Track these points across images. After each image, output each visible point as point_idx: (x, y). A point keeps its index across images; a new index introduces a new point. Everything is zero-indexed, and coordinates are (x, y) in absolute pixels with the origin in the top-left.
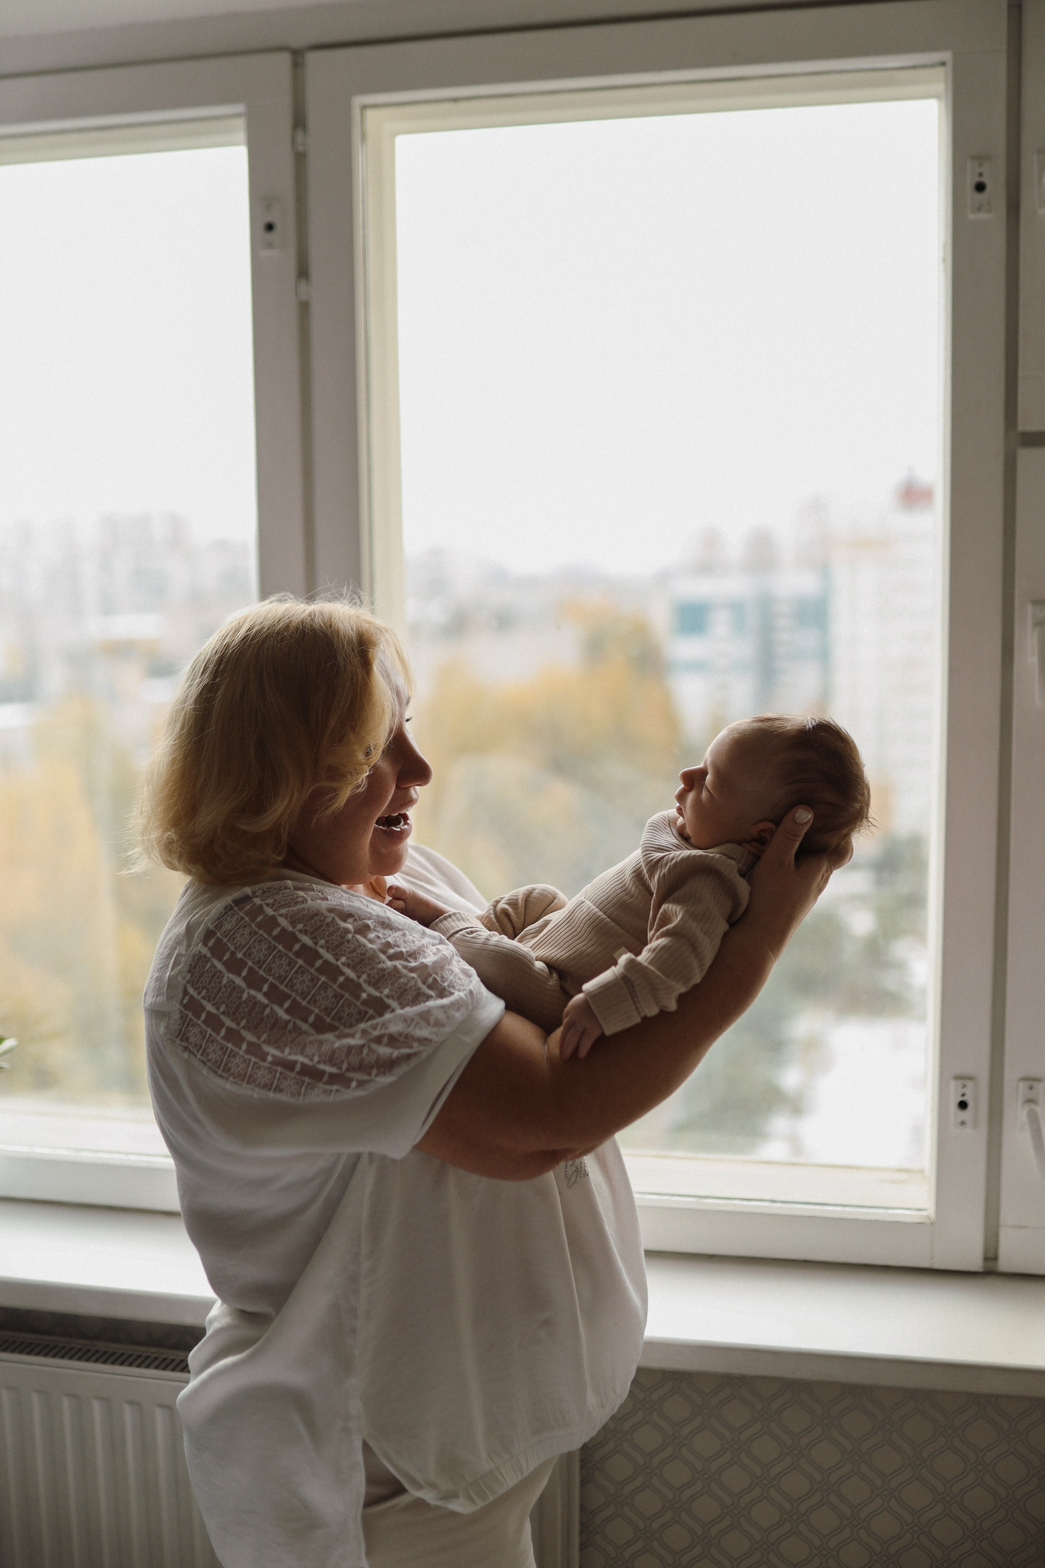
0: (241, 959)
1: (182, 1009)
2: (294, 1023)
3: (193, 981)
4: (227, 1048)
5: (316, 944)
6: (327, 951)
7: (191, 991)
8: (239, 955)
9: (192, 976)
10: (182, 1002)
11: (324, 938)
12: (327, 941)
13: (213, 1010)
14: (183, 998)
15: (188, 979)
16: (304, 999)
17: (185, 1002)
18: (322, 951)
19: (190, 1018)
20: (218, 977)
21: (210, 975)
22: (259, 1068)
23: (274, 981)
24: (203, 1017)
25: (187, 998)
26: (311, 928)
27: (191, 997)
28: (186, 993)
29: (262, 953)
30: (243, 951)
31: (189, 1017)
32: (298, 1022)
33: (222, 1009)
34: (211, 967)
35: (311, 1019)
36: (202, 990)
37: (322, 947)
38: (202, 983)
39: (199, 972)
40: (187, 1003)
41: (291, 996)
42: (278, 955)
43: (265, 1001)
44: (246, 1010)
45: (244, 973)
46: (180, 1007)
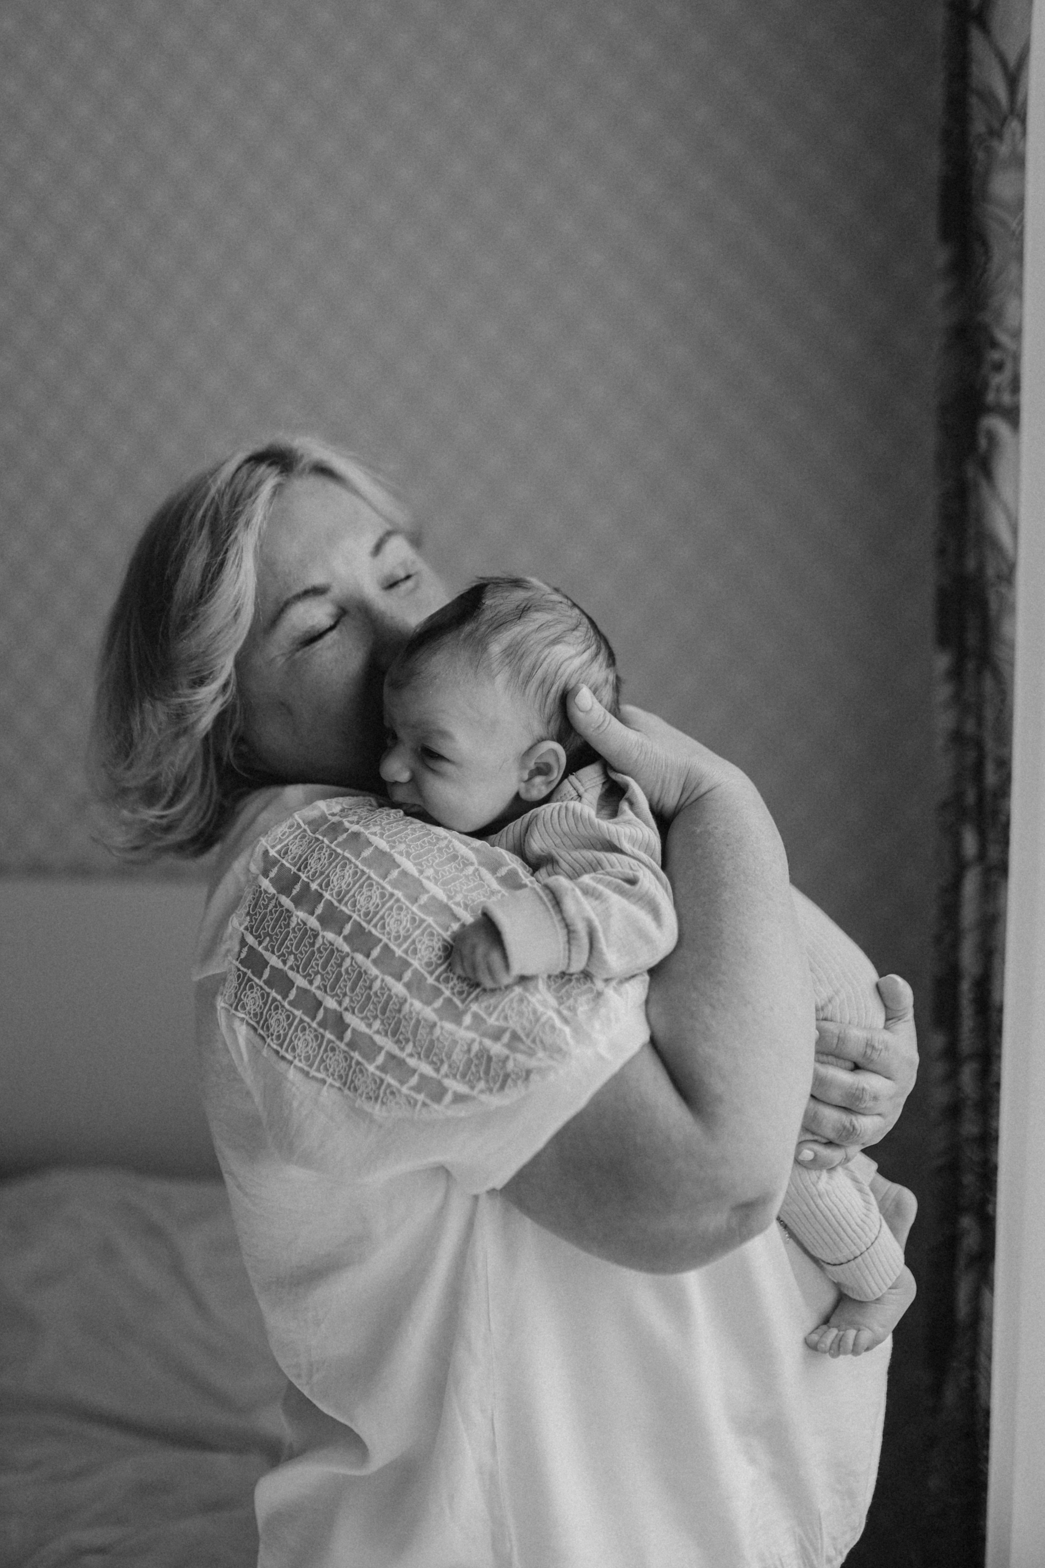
0: (316, 890)
1: (240, 966)
2: (383, 980)
3: (252, 927)
4: (295, 1017)
5: (421, 872)
6: (436, 884)
7: (250, 940)
8: (314, 886)
9: (251, 921)
10: (239, 956)
11: (432, 866)
12: (437, 872)
13: (279, 964)
14: (240, 952)
15: (246, 924)
16: (399, 946)
17: (243, 956)
18: (429, 885)
19: (249, 977)
20: (285, 920)
21: (275, 916)
22: (333, 1049)
23: (358, 919)
24: (266, 974)
25: (246, 949)
26: (416, 850)
27: (251, 948)
28: (243, 942)
29: (344, 881)
30: (319, 881)
31: (247, 975)
32: (389, 980)
33: (289, 963)
34: (275, 906)
35: (407, 976)
36: (265, 938)
37: (428, 878)
38: (264, 928)
39: (260, 913)
40: (246, 957)
41: (380, 940)
42: (366, 884)
43: (346, 948)
44: (320, 962)
45: (319, 910)
46: (237, 963)
